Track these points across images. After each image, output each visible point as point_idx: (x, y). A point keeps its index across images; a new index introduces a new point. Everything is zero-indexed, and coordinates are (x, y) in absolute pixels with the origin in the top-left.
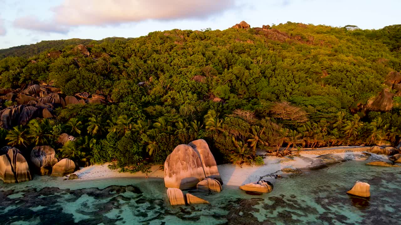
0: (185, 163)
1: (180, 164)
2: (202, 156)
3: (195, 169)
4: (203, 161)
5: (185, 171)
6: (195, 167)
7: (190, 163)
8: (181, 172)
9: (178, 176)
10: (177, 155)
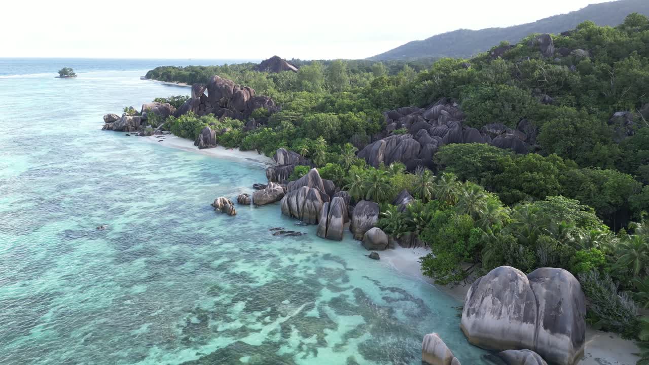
0: (499, 302)
1: (491, 301)
2: (543, 303)
3: (514, 321)
4: (543, 315)
5: (495, 318)
6: (518, 319)
7: (510, 306)
8: (486, 316)
9: (478, 319)
10: (490, 282)
